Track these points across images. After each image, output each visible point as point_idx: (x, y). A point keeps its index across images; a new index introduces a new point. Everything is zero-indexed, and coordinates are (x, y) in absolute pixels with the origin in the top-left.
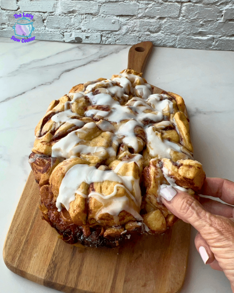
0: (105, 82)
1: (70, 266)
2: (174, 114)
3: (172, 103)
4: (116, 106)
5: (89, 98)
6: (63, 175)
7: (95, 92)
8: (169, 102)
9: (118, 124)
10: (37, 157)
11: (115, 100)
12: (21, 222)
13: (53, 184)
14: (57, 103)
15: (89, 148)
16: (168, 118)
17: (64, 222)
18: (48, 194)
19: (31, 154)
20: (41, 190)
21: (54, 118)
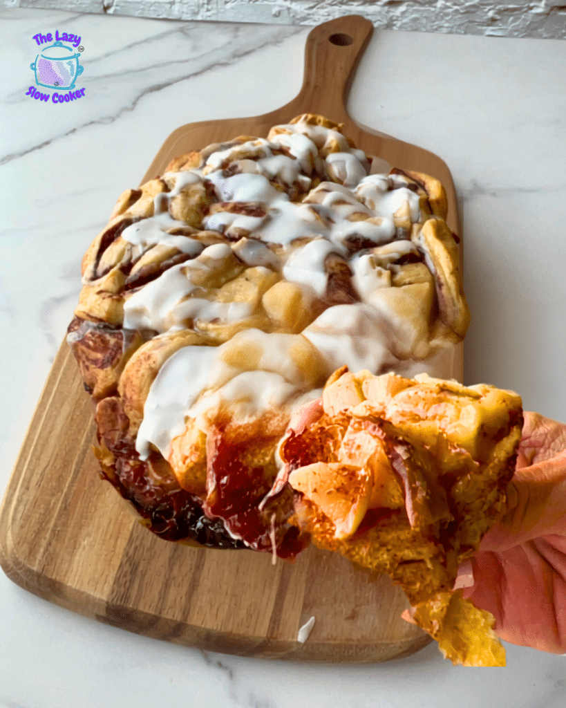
0: (254, 145)
1: (171, 570)
2: (422, 224)
3: (416, 198)
4: (281, 203)
5: (214, 186)
6: (154, 374)
7: (228, 169)
8: (410, 196)
9: (285, 248)
10: (88, 329)
11: (277, 188)
12: (49, 462)
13: (128, 395)
14: (135, 196)
15: (215, 307)
16: (407, 235)
17: (156, 486)
18: (117, 419)
19: (73, 321)
20: (97, 409)
21: (128, 234)
